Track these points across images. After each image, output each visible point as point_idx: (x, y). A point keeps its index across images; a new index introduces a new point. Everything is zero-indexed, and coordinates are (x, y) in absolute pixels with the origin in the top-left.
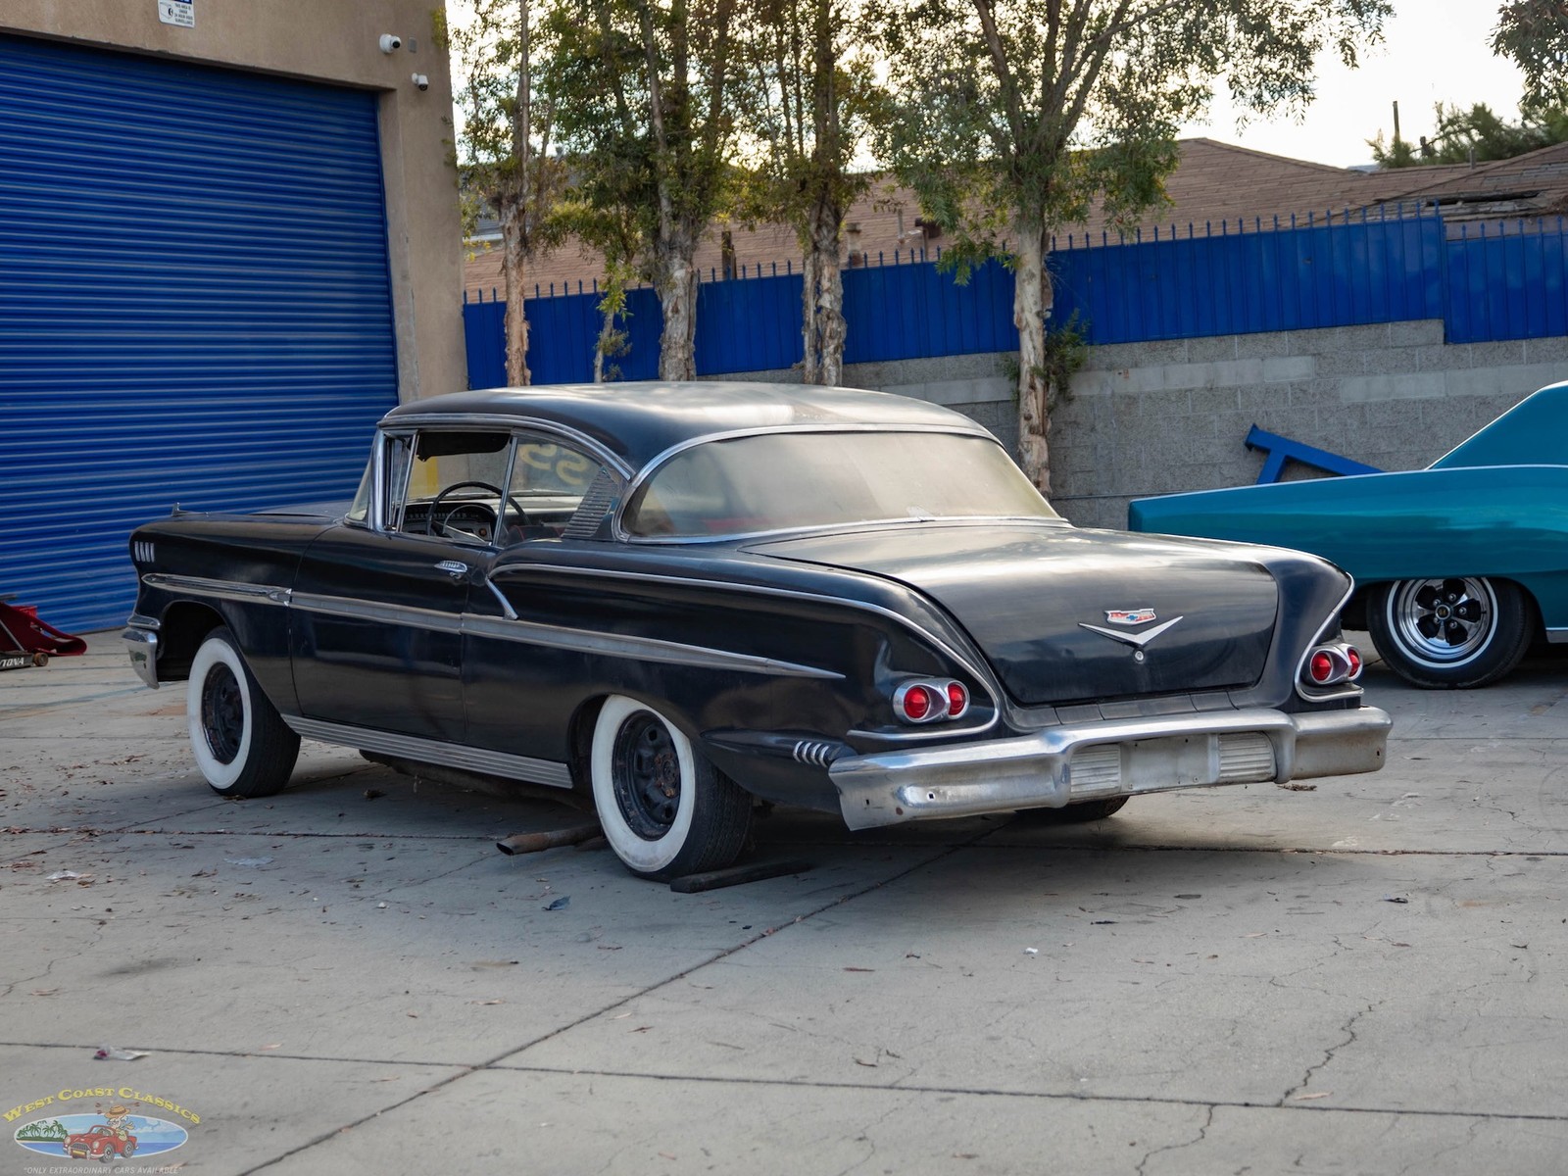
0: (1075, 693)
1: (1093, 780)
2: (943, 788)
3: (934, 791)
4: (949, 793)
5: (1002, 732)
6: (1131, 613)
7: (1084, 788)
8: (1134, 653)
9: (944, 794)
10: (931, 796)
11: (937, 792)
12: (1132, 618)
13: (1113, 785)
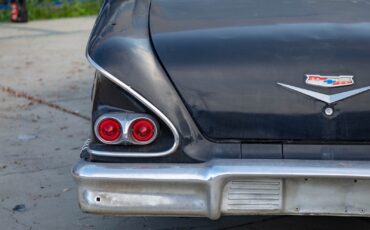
0: (261, 134)
1: (253, 202)
2: (110, 195)
3: (102, 196)
4: (114, 199)
5: (180, 158)
6: (329, 78)
7: (243, 208)
8: (325, 108)
9: (110, 199)
10: (98, 199)
11: (104, 197)
12: (330, 82)
13: (273, 208)
